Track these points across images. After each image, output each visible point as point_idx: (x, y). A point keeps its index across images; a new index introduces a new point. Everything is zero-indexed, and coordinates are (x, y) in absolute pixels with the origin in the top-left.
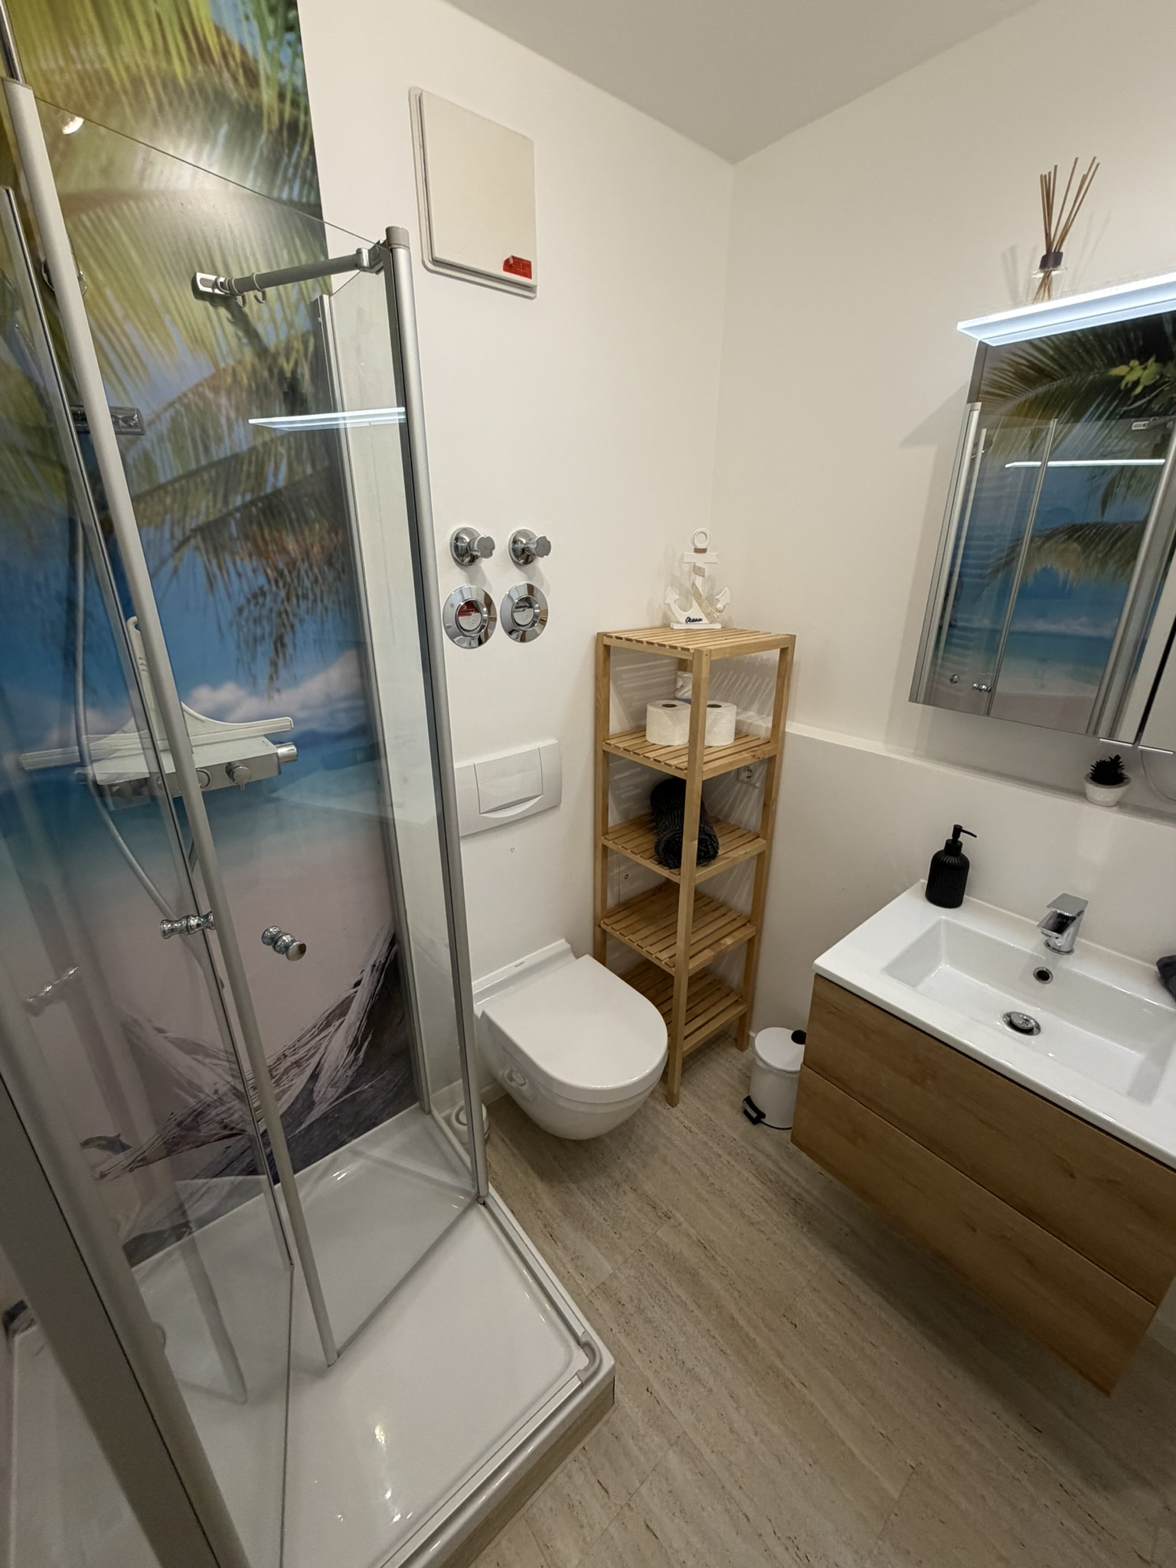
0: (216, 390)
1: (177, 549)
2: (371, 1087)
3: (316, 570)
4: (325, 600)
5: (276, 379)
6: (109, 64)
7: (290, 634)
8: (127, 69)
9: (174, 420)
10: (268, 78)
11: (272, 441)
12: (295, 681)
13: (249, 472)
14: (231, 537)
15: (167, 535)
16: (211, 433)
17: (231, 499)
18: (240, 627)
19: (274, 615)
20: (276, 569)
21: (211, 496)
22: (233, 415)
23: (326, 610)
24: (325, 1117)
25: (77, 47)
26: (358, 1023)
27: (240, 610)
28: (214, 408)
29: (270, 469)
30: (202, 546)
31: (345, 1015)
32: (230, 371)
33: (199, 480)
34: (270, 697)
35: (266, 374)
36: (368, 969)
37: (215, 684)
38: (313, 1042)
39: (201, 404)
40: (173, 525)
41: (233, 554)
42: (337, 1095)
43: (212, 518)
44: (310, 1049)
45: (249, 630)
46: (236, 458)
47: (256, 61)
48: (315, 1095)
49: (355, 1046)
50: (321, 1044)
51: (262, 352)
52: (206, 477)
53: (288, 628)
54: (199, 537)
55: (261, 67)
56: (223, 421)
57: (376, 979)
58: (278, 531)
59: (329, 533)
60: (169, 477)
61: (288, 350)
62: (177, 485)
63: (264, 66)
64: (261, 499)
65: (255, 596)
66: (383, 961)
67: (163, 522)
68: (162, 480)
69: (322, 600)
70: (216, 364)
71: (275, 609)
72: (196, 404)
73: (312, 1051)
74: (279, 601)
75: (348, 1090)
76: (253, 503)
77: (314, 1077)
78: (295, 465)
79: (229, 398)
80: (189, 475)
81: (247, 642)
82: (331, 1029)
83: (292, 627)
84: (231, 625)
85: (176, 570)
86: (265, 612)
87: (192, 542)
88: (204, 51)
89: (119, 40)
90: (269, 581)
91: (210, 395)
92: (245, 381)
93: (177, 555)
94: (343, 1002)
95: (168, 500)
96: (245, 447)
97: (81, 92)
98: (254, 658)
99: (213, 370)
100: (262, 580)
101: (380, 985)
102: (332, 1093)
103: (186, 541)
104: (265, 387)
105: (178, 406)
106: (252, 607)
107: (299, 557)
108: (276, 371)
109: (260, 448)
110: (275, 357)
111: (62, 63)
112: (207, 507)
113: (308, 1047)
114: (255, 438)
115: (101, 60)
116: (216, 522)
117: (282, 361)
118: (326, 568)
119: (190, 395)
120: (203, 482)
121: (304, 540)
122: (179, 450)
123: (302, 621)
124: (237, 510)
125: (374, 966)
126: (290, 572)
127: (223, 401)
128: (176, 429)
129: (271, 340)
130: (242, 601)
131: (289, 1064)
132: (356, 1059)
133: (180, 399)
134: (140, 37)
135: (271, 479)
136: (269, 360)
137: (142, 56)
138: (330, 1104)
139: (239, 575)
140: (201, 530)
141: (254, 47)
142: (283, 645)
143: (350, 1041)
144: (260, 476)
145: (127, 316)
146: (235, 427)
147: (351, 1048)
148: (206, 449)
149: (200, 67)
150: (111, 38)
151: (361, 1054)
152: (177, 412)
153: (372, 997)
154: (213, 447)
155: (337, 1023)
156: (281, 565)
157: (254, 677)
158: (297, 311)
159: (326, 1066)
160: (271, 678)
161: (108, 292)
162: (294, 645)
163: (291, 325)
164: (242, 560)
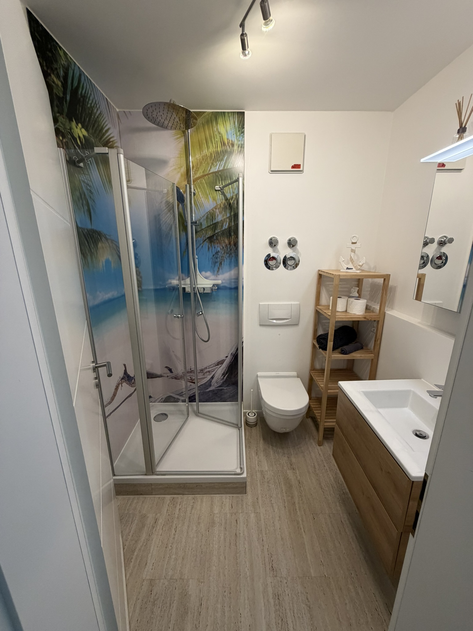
0: (216, 209)
1: (203, 242)
2: (226, 389)
3: (231, 247)
4: (233, 254)
5: (228, 205)
6: (207, 153)
7: (223, 262)
8: (210, 152)
9: (207, 216)
10: (236, 144)
11: (226, 218)
12: (223, 273)
13: (220, 225)
14: (214, 239)
15: (202, 239)
16: (214, 218)
17: (215, 232)
18: (213, 259)
19: (220, 257)
20: (222, 246)
21: (211, 231)
22: (218, 213)
23: (232, 256)
24: (213, 391)
25: (202, 152)
26: (225, 368)
27: (214, 255)
28: (215, 212)
29: (225, 224)
30: (208, 242)
31: (222, 364)
32: (219, 204)
33: (210, 227)
34: (217, 276)
35: (227, 204)
36: (230, 354)
37: (206, 272)
38: (214, 368)
39: (213, 212)
40: (203, 237)
41: (214, 243)
42: (217, 386)
43: (211, 235)
44: (212, 369)
45: (215, 260)
46: (218, 222)
47: (234, 142)
48: (212, 383)
49: (224, 374)
50: (215, 369)
51: (226, 199)
52: (211, 227)
53: (223, 260)
54: (208, 239)
55: (235, 142)
56: (217, 215)
57: (232, 358)
58: (224, 238)
59: (236, 238)
60: (204, 227)
61: (232, 198)
62: (206, 229)
63: (236, 142)
64: (222, 231)
65: (217, 252)
66: (234, 353)
67: (202, 236)
68: (203, 228)
69: (232, 254)
70: (217, 203)
71: (221, 256)
72: (212, 212)
73: (213, 370)
74: (222, 254)
75: (220, 386)
76: (220, 232)
77: (212, 378)
78: (230, 223)
79: (218, 210)
80: (208, 227)
81: (214, 263)
82: (218, 367)
83: (224, 260)
84: (211, 258)
85: (202, 246)
86: (219, 256)
87: (207, 240)
88: (224, 144)
89: (209, 148)
90: (221, 249)
91: (215, 210)
92: (222, 206)
93: (203, 243)
94: (222, 360)
95: (204, 232)
96: (220, 220)
97: (202, 159)
98: (215, 266)
99: (216, 205)
100: (219, 249)
101: (232, 360)
102: (216, 385)
103: (206, 240)
104: (226, 207)
105: (208, 213)
106: (216, 255)
107: (228, 244)
108: (229, 203)
109: (223, 220)
110: (229, 200)
111: (200, 155)
112: (211, 233)
113: (212, 368)
114: (222, 218)
115: (206, 152)
116: (212, 236)
117: (230, 201)
118: (234, 247)
119: (211, 210)
120: (211, 228)
121: (230, 240)
122: (207, 222)
123: (227, 259)
124: (216, 233)
125: (232, 354)
126: (225, 247)
127: (217, 211)
128: (207, 218)
129: (229, 196)
130: (214, 253)
131: (207, 371)
132: (223, 378)
133: (209, 211)
134: (213, 146)
135: (224, 226)
136: (228, 201)
137: (213, 149)
138: (215, 388)
139: (214, 248)
140: (208, 238)
141: (234, 140)
142: (221, 264)
143: (223, 372)
144: (222, 226)
145: (202, 197)
146: (219, 216)
147: (223, 374)
148: (212, 221)
149: (223, 147)
150: (208, 147)
151: (225, 378)
152: (208, 214)
153: (230, 362)
154: (214, 221)
155: (220, 366)
156: (224, 246)
157: (214, 271)
158: (235, 190)
159: (216, 376)
160: (218, 272)
161: (200, 193)
162: (224, 265)
163: (233, 193)
164: (216, 244)
